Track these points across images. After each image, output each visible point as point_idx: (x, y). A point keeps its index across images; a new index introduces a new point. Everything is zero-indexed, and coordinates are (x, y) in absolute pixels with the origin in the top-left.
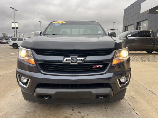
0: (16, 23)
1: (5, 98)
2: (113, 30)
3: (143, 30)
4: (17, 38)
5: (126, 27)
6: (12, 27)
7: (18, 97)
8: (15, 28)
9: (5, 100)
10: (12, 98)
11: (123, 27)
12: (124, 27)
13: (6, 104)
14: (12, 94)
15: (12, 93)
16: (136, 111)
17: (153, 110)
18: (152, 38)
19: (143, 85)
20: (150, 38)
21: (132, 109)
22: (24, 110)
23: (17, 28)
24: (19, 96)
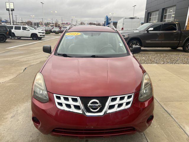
0: (10, 3)
1: (4, 122)
2: (133, 18)
3: (169, 22)
4: (14, 26)
5: (149, 13)
6: (7, 9)
7: (18, 120)
8: (10, 10)
9: (3, 123)
10: (11, 121)
11: (145, 13)
12: (147, 14)
13: (6, 130)
14: (12, 115)
15: (11, 113)
16: (147, 138)
17: (165, 137)
18: (178, 32)
19: (160, 102)
20: (175, 33)
21: (144, 135)
22: (26, 138)
23: (13, 10)
24: (20, 117)
